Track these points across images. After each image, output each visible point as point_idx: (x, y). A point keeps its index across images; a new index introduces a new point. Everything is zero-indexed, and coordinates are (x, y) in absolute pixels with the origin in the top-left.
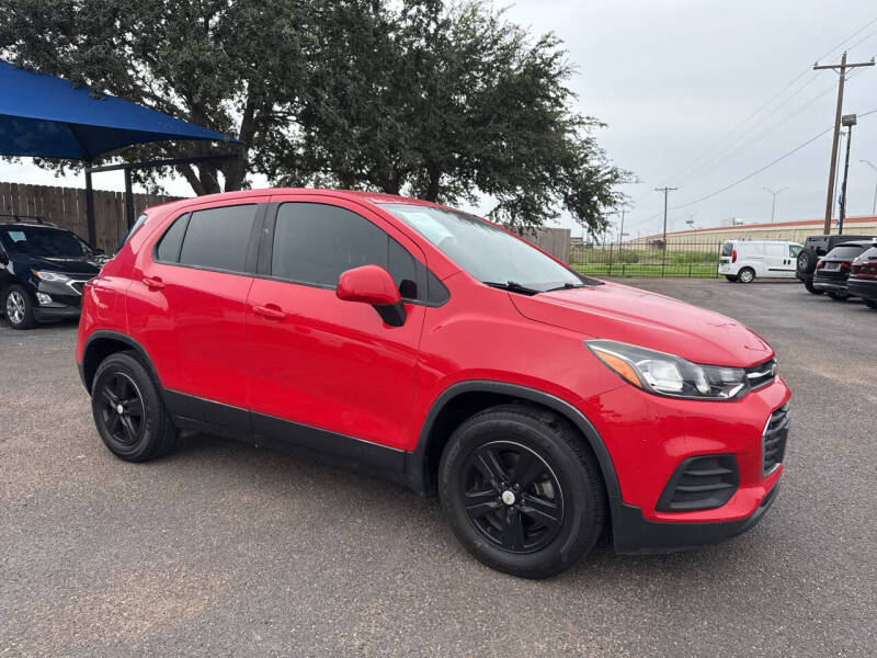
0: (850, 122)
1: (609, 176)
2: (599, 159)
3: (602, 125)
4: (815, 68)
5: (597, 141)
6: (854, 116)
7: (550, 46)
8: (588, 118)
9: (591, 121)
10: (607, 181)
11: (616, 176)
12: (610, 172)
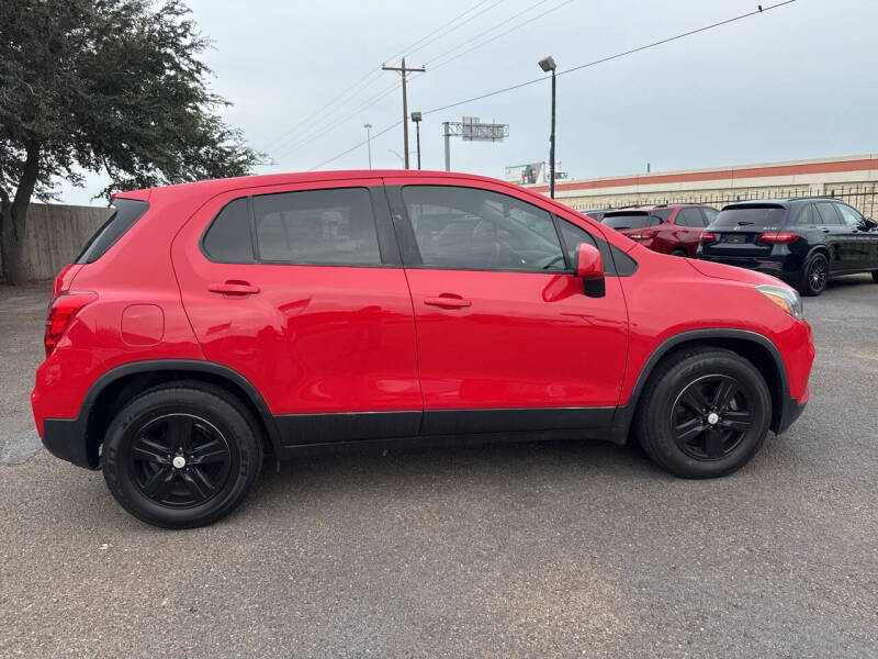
0: (417, 119)
1: (245, 157)
2: (235, 139)
3: (227, 104)
4: (384, 69)
5: (223, 120)
6: (419, 114)
7: (178, 14)
8: (212, 95)
9: (215, 99)
10: (243, 162)
11: (252, 158)
12: (245, 153)
